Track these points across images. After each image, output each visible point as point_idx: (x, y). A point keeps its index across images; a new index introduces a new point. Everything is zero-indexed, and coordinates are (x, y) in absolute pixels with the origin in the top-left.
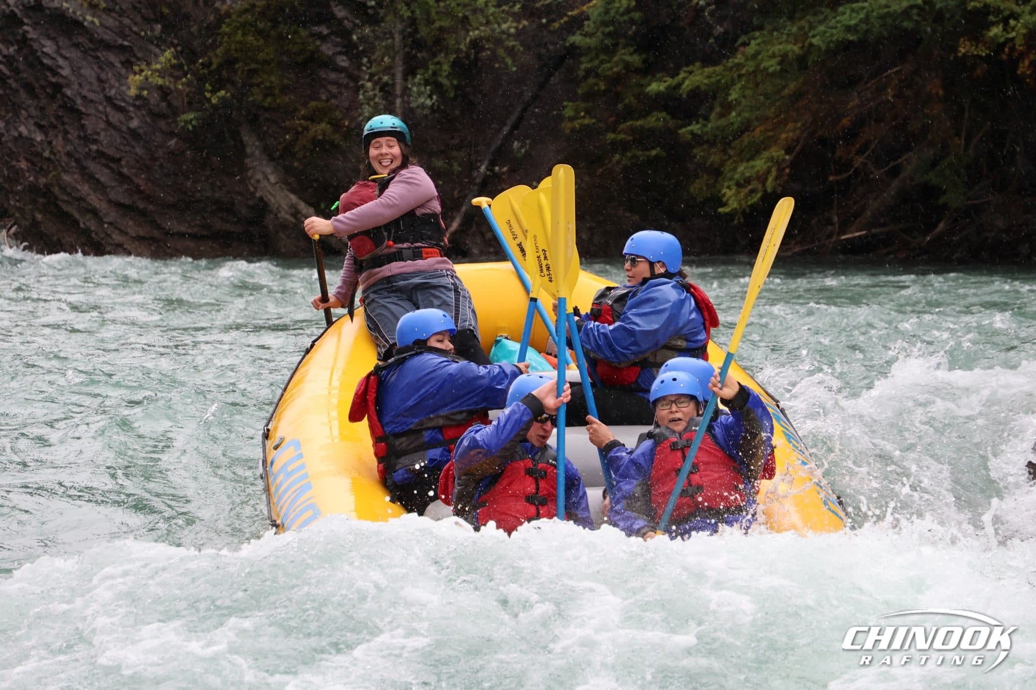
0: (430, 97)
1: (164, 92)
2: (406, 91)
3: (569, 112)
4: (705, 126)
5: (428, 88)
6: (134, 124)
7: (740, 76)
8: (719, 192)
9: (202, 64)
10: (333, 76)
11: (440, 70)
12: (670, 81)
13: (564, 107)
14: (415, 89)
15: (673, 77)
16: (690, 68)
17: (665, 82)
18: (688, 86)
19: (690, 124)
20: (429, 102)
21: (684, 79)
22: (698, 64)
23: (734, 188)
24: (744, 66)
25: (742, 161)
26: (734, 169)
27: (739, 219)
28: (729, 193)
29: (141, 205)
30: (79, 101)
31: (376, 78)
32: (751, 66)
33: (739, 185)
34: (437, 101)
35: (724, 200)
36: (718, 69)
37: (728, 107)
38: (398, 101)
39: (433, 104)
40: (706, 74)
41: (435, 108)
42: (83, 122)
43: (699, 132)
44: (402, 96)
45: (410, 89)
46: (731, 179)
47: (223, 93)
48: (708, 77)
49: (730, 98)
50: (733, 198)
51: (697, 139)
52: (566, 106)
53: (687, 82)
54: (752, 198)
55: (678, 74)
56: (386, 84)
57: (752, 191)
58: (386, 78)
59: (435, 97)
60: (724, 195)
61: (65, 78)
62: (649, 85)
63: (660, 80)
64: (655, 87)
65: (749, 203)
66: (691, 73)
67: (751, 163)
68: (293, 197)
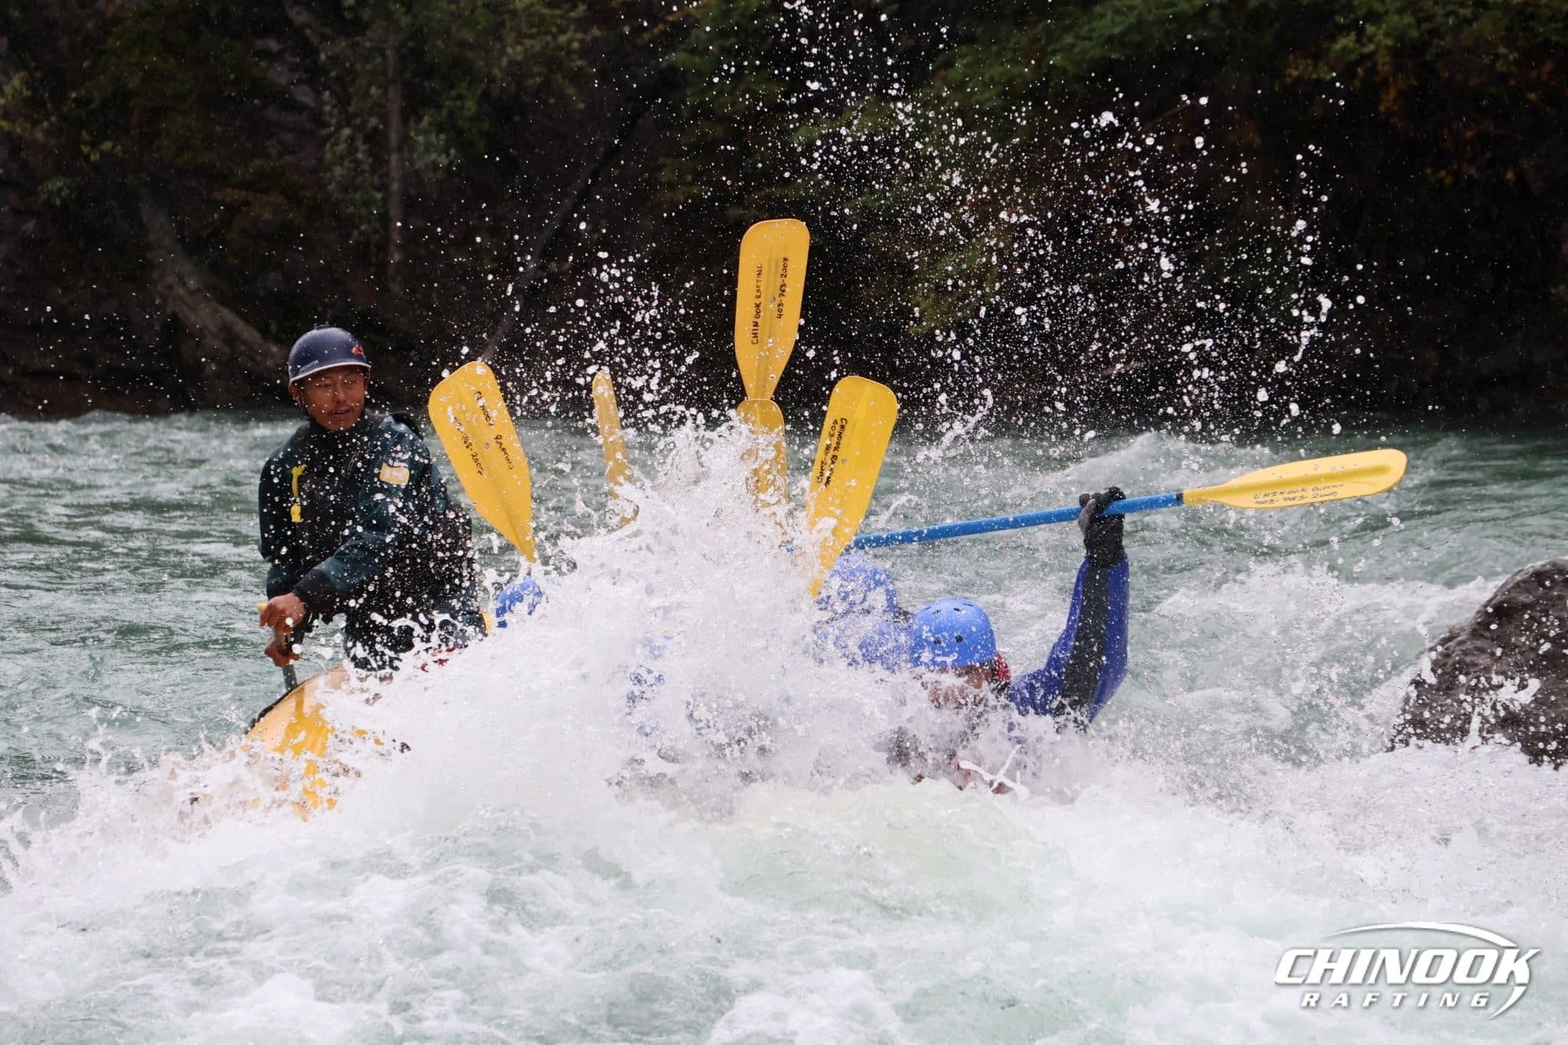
0: (446, 151)
1: (14, 144)
2: (406, 141)
3: (666, 174)
5: (442, 136)
9: (76, 100)
10: (290, 118)
11: (462, 108)
13: (660, 167)
14: (421, 139)
20: (443, 161)
23: (931, 296)
24: (946, 100)
28: (923, 303)
31: (358, 121)
32: (955, 100)
33: (937, 289)
34: (457, 158)
35: (916, 313)
38: (394, 158)
39: (451, 163)
41: (454, 168)
44: (400, 149)
45: (413, 140)
47: (107, 145)
50: (930, 311)
52: (663, 166)
56: (375, 129)
58: (373, 121)
59: (453, 151)
68: (228, 315)
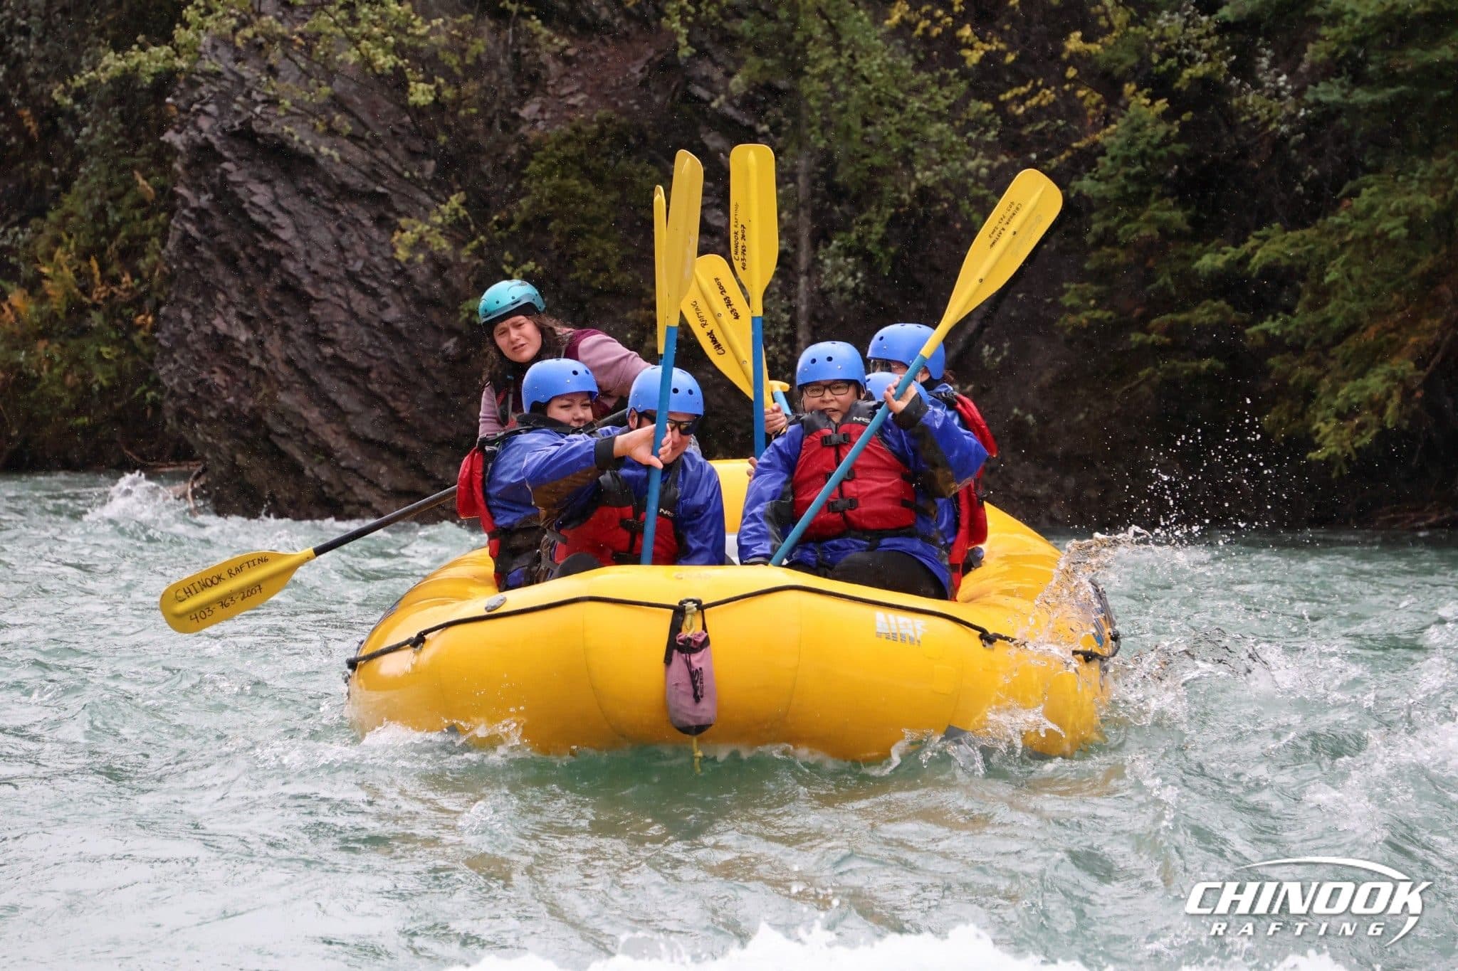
0: (854, 275)
1: (440, 266)
2: (815, 264)
3: (1068, 300)
4: (1286, 323)
5: (850, 260)
6: (392, 314)
7: (1344, 245)
8: (1309, 426)
9: (498, 222)
11: (870, 232)
12: (1232, 253)
13: (1063, 292)
14: (828, 262)
15: (1236, 246)
16: (1265, 231)
17: (1225, 253)
18: (1260, 258)
19: (1262, 320)
20: (850, 283)
21: (1255, 249)
22: (1276, 225)
23: (1333, 422)
24: (1350, 229)
25: (1345, 380)
26: (1334, 391)
27: (1340, 470)
28: (1325, 429)
29: (400, 441)
30: (307, 280)
32: (1360, 230)
33: (1340, 415)
34: (863, 281)
35: (1317, 439)
36: (1310, 233)
37: (1324, 294)
39: (857, 285)
40: (1289, 241)
41: (860, 291)
42: (312, 311)
43: (1278, 333)
44: (808, 272)
45: (821, 262)
46: (1329, 406)
47: (528, 267)
48: (1295, 245)
49: (1327, 279)
50: (1331, 438)
51: (1274, 344)
52: (1067, 290)
53: (1259, 253)
54: (1362, 437)
55: (1245, 241)
56: (785, 254)
57: (1361, 427)
58: (783, 245)
59: (860, 274)
60: (1317, 432)
61: (285, 242)
62: (1199, 258)
63: (1218, 250)
64: (1210, 261)
65: (1356, 445)
66: (1265, 238)
67: (1359, 382)
